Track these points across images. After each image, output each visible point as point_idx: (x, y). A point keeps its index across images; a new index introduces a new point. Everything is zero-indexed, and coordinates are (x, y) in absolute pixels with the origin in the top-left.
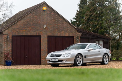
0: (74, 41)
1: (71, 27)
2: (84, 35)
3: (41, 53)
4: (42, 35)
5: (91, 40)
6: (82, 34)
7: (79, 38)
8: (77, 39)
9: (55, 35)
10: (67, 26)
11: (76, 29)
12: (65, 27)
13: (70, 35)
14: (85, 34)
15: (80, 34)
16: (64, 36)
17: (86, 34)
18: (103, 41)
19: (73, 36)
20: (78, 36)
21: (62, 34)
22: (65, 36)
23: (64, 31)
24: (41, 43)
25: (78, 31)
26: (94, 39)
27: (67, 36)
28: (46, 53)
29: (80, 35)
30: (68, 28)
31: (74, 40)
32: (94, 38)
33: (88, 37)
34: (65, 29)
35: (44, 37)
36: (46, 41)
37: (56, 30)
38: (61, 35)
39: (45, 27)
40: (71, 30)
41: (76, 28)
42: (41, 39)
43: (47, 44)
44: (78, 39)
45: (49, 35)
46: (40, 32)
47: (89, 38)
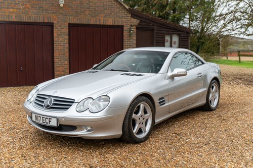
0: (124, 35)
1: (118, 6)
2: (143, 24)
3: (55, 60)
4: (55, 22)
5: (156, 33)
6: (141, 21)
7: (134, 30)
8: (130, 31)
9: (85, 22)
10: (110, 3)
11: (129, 11)
12: (106, 5)
13: (116, 24)
14: (146, 21)
15: (135, 22)
16: (103, 25)
17: (148, 22)
18: (179, 35)
19: (123, 26)
20: (131, 26)
21: (100, 20)
22: (107, 24)
23: (104, 13)
24: (54, 38)
25: (132, 14)
26: (163, 32)
27: (110, 25)
28: (66, 60)
29: (137, 24)
30: (113, 8)
31: (124, 33)
32: (163, 30)
33: (151, 27)
34: (106, 9)
35: (60, 26)
36: (67, 35)
37: (87, 12)
38: (98, 23)
39: (61, 5)
40: (117, 12)
41: (128, 8)
42: (54, 29)
43: (67, 41)
44: (132, 32)
45: (72, 22)
46: (50, 15)
47: (154, 30)
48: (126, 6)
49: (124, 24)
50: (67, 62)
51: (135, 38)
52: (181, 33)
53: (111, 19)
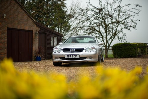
1: (30, 20)
5: (48, 36)
6: (41, 29)
8: (36, 34)
10: (27, 18)
11: (35, 23)
12: (25, 19)
13: (30, 30)
15: (38, 29)
17: (44, 29)
19: (33, 31)
20: (37, 31)
22: (25, 29)
23: (24, 23)
25: (37, 25)
27: (27, 30)
29: (39, 30)
30: (28, 21)
31: (33, 35)
32: (50, 34)
33: (45, 32)
34: (25, 21)
36: (6, 34)
37: (16, 22)
38: (21, 29)
39: (5, 17)
40: (30, 23)
41: (35, 21)
43: (6, 38)
45: (9, 27)
47: (46, 34)
48: (34, 20)
49: (33, 30)
50: (6, 50)
51: (38, 38)
52: (58, 36)
53: (27, 27)
